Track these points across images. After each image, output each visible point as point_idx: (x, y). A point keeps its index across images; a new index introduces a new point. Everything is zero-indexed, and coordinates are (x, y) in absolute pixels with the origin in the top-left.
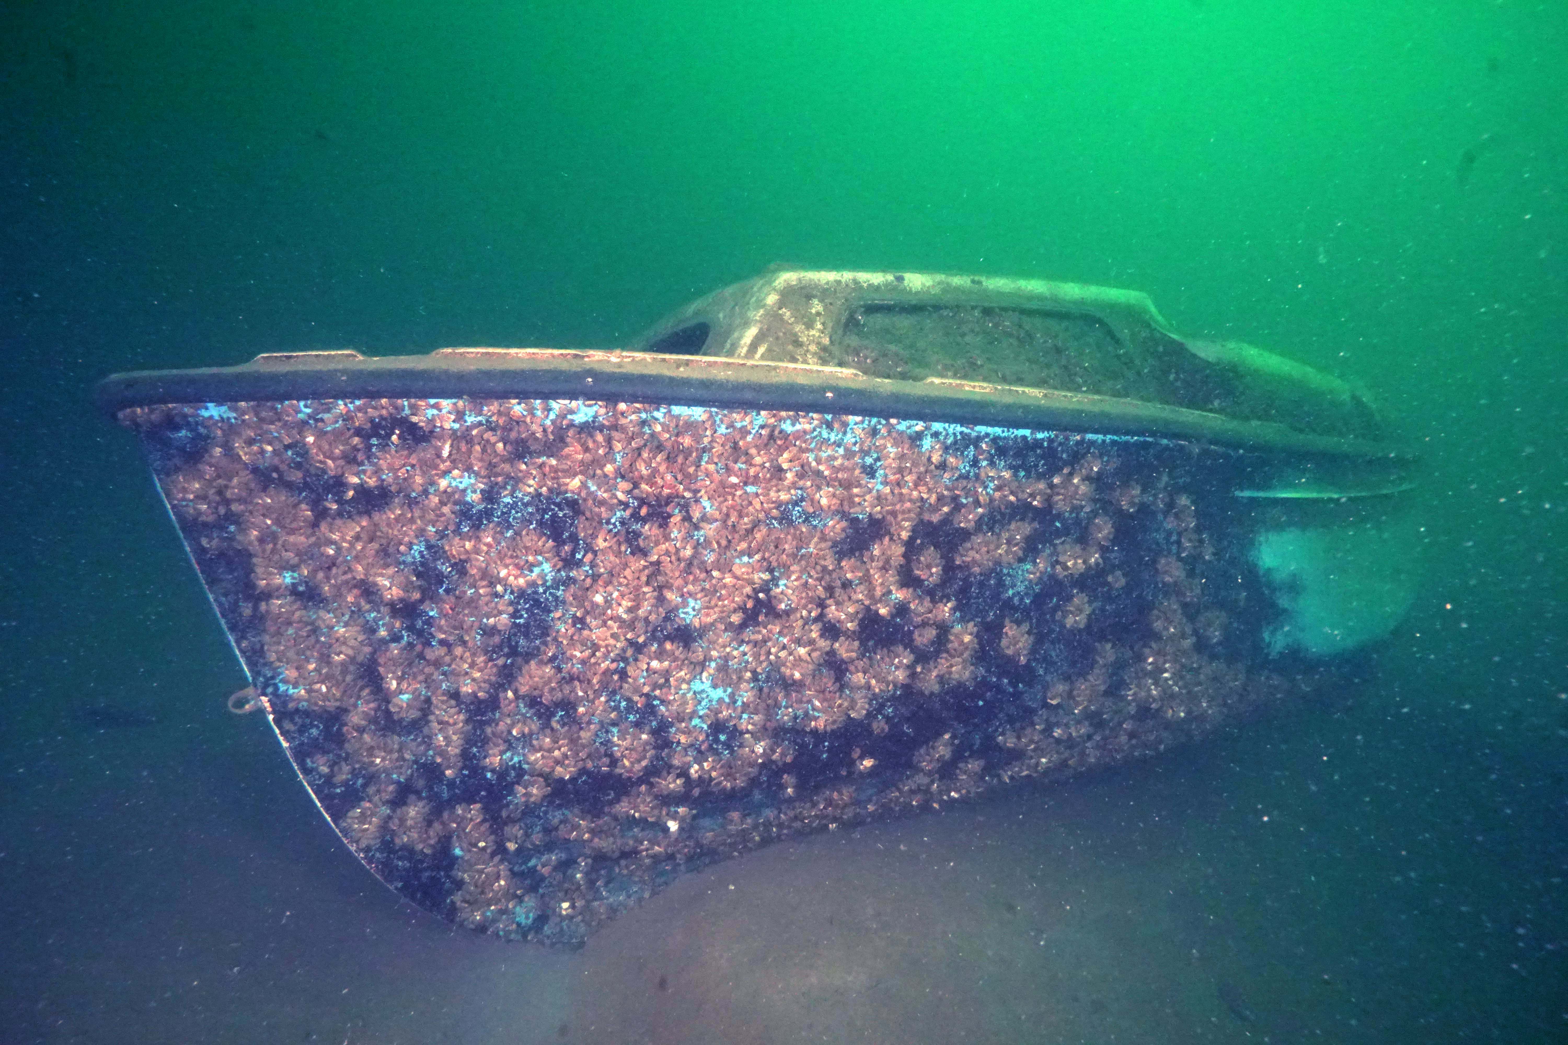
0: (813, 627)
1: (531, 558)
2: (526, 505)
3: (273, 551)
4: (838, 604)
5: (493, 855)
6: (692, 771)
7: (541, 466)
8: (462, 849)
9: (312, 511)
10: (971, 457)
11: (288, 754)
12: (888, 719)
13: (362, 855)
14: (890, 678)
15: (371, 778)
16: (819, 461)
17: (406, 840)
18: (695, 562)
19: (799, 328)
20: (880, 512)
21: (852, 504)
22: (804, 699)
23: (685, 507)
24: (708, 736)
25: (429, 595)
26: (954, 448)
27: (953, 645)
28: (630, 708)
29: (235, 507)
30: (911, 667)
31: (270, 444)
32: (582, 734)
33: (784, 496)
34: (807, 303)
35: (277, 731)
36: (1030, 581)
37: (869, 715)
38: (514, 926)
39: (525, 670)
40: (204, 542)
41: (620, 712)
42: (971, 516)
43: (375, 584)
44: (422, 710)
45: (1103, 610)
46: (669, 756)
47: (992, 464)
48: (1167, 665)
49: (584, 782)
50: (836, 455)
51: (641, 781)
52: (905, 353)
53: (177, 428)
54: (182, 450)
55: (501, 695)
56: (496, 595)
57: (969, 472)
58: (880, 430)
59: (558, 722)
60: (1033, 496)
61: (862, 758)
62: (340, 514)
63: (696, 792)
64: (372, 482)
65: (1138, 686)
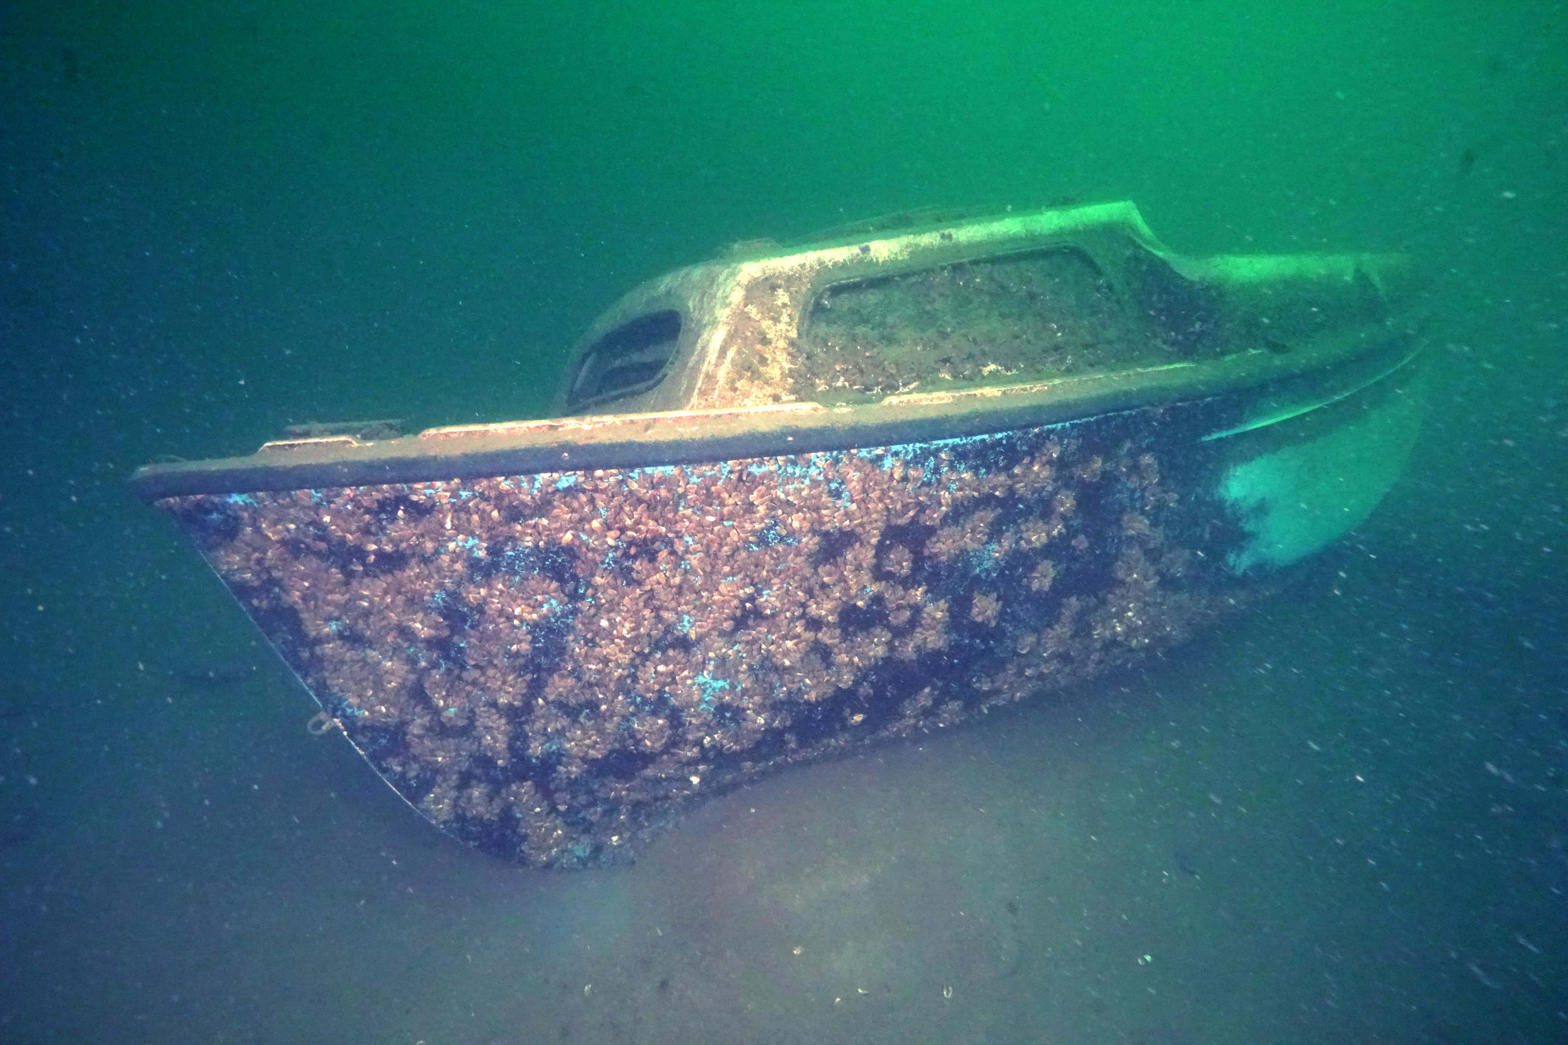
0: (797, 624)
1: (539, 597)
2: (528, 555)
3: (316, 607)
4: (817, 603)
5: (548, 814)
6: (705, 741)
7: (535, 526)
8: (521, 813)
9: (341, 573)
10: (932, 465)
11: (365, 758)
12: (872, 684)
13: (442, 826)
14: (871, 653)
15: (437, 770)
16: (787, 494)
17: (475, 812)
18: (685, 586)
19: (766, 324)
20: (849, 526)
21: (822, 523)
22: (796, 680)
23: (669, 543)
24: (714, 715)
25: (455, 629)
26: (914, 461)
27: (927, 621)
28: (645, 701)
29: (276, 574)
30: (890, 644)
31: (292, 522)
32: (607, 725)
33: (757, 526)
34: (773, 295)
35: (353, 744)
36: (996, 558)
37: (855, 683)
38: (575, 860)
39: (551, 681)
40: (255, 602)
41: (637, 706)
42: (935, 515)
43: (409, 628)
44: (468, 718)
45: (1068, 569)
46: (684, 733)
47: (952, 467)
48: (1131, 605)
49: (616, 758)
50: (803, 486)
51: (662, 753)
52: (873, 334)
53: (208, 512)
54: (217, 531)
55: (534, 702)
56: (515, 627)
57: (931, 479)
58: (842, 459)
59: (585, 717)
60: (995, 488)
61: (853, 714)
62: (366, 574)
63: (711, 754)
64: (388, 548)
65: (1103, 627)
